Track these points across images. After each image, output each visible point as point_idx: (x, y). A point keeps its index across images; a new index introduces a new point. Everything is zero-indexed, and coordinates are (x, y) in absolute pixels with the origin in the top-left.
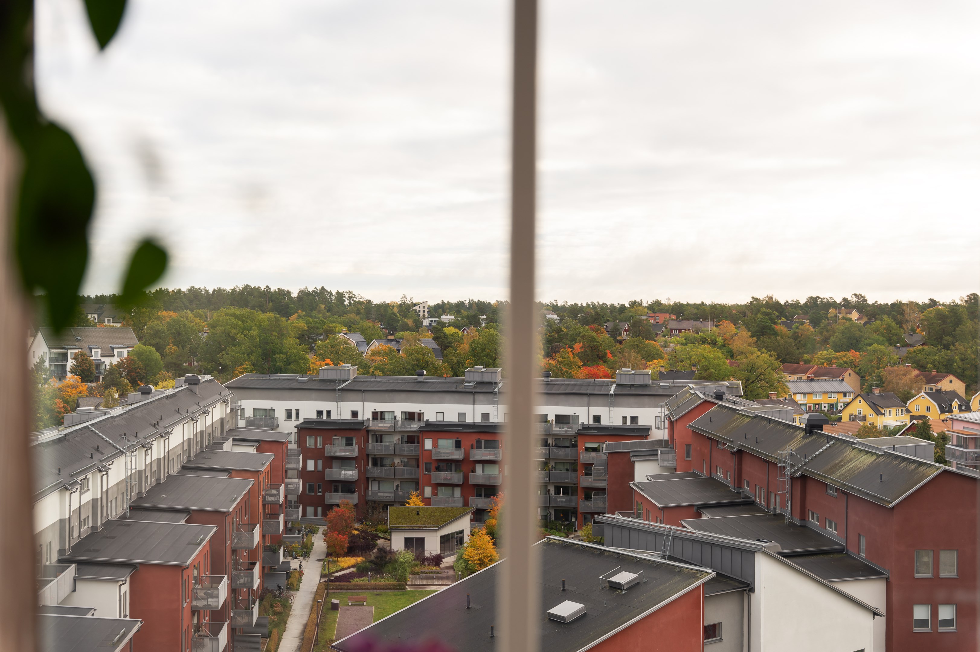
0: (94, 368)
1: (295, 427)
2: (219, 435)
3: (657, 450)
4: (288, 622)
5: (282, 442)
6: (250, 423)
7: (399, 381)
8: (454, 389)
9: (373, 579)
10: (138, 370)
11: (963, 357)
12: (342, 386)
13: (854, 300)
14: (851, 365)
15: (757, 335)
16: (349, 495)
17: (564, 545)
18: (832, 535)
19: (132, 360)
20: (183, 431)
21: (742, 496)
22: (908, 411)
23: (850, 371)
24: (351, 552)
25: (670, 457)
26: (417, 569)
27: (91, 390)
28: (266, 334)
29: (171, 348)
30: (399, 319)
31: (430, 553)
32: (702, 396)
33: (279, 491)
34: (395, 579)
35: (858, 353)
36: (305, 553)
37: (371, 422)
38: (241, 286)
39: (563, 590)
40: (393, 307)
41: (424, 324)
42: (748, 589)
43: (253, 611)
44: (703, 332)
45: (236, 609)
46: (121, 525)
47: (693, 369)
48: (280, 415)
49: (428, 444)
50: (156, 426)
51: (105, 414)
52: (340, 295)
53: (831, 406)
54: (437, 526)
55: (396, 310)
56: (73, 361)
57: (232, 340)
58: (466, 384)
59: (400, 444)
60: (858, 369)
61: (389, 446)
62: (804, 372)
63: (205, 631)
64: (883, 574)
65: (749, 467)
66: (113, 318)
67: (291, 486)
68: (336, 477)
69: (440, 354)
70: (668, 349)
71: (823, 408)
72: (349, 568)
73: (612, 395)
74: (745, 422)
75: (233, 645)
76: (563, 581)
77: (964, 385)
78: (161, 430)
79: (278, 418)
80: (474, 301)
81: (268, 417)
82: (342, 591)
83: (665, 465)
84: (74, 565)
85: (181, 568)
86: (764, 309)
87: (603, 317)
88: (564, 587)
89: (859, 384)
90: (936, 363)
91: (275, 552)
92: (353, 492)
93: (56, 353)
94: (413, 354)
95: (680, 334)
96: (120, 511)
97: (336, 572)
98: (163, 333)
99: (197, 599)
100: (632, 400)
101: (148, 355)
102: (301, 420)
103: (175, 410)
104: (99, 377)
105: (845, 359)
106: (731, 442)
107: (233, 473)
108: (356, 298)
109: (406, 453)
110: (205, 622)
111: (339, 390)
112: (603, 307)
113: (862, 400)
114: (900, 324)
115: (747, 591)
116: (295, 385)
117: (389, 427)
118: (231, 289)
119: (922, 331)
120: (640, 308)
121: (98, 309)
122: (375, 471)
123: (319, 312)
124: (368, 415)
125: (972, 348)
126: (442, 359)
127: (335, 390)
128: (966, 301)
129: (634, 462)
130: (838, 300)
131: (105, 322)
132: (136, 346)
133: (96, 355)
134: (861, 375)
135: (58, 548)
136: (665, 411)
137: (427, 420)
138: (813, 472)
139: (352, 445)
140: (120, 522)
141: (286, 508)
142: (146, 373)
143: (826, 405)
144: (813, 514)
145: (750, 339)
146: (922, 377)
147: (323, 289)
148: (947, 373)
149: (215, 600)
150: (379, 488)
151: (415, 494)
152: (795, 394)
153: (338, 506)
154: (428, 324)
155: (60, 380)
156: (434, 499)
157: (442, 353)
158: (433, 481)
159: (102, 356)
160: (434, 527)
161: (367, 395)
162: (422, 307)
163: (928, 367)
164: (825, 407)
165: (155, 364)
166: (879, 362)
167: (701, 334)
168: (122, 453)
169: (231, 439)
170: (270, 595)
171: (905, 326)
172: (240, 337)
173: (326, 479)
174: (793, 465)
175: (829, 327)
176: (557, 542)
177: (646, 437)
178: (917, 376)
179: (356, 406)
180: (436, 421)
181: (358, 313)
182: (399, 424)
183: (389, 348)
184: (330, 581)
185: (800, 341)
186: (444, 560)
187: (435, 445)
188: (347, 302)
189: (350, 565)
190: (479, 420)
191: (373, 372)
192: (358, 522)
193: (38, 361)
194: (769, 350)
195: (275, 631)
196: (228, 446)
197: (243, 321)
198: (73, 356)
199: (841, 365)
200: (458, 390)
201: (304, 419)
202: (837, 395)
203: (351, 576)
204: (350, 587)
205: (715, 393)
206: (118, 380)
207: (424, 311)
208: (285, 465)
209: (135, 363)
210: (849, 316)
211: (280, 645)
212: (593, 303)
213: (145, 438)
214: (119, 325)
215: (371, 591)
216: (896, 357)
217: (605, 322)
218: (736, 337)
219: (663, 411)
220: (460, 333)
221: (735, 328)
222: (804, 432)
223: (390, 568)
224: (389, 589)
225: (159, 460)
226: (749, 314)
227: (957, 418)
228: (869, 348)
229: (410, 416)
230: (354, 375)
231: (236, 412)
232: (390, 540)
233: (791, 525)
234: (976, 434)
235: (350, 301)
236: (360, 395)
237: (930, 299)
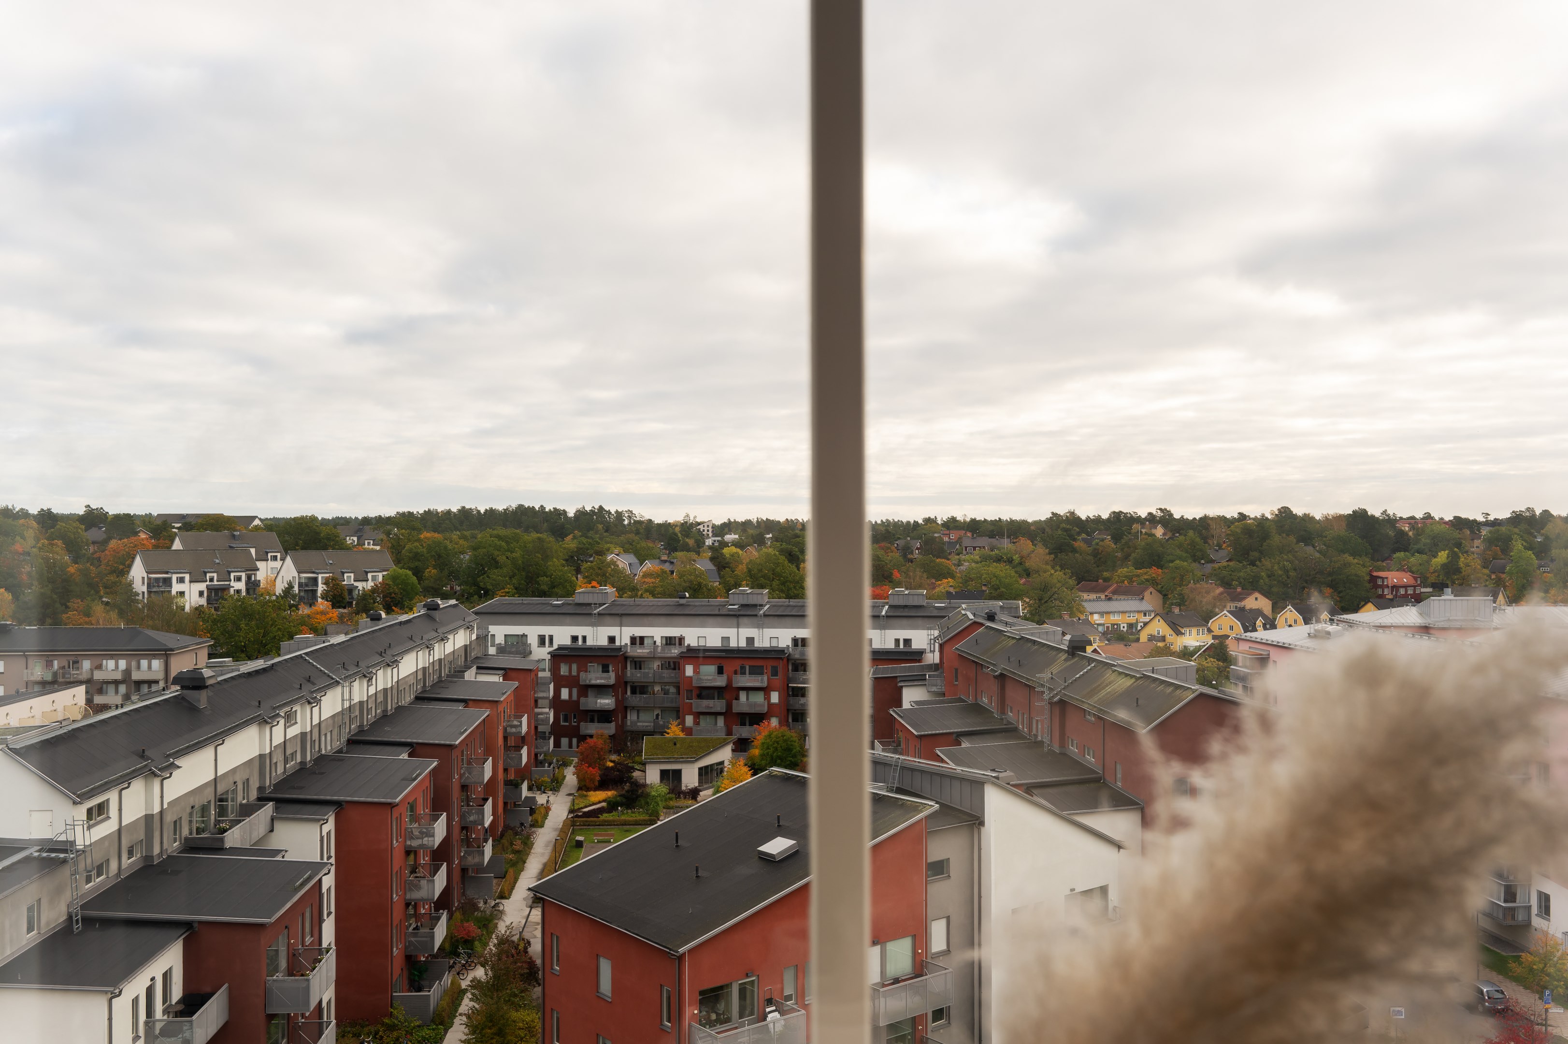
0: (346, 594)
1: (548, 653)
2: (463, 663)
3: (926, 675)
4: (527, 861)
5: (530, 670)
6: (501, 650)
7: (659, 604)
8: (717, 612)
9: (623, 814)
10: (393, 595)
11: (1269, 573)
12: (598, 610)
13: (1159, 514)
14: (1153, 583)
15: (1055, 552)
16: (606, 725)
17: (786, 777)
18: (1090, 763)
19: (387, 584)
20: (417, 659)
21: (1005, 722)
22: (1210, 631)
23: (1151, 589)
24: (602, 786)
25: (939, 681)
26: (672, 803)
27: (341, 617)
28: (529, 556)
29: (430, 572)
30: (680, 538)
31: (686, 786)
32: (971, 617)
33: (521, 722)
34: (648, 813)
35: (1160, 570)
36: (554, 788)
37: (629, 647)
38: (514, 505)
39: (778, 826)
40: (676, 526)
41: (707, 544)
42: (977, 822)
43: (484, 850)
44: (998, 549)
45: (467, 847)
46: (334, 760)
47: (984, 588)
48: (533, 641)
49: (689, 671)
50: (383, 654)
51: (324, 642)
52: (619, 514)
53: (1131, 626)
54: (694, 757)
55: (677, 529)
56: (324, 586)
57: (495, 564)
58: (730, 607)
59: (660, 670)
60: (1160, 586)
61: (648, 673)
62: (1103, 590)
63: (421, 872)
64: (1138, 804)
65: (1012, 692)
66: (374, 540)
67: (541, 716)
68: (591, 707)
69: (717, 576)
70: (962, 567)
71: (1122, 629)
72: (600, 802)
73: (884, 616)
74: (1010, 644)
75: (464, 886)
76: (778, 816)
77: (1271, 602)
78: (388, 659)
79: (530, 644)
80: (762, 520)
81: (520, 644)
82: (589, 827)
83: (933, 690)
84: (271, 803)
85: (392, 806)
86: (1063, 525)
87: (894, 535)
88: (779, 822)
89: (1161, 602)
90: (1242, 580)
91: (517, 785)
92: (610, 722)
93: (305, 578)
94: (684, 576)
95: (974, 552)
96: (337, 745)
97: (586, 807)
98: (422, 555)
99: (411, 838)
100: (904, 622)
101: (404, 580)
102: (555, 646)
103: (408, 637)
104: (352, 602)
105: (1146, 577)
106: (994, 665)
107: (470, 703)
108: (636, 517)
109: (666, 680)
110: (424, 862)
111: (595, 614)
112: (897, 525)
113: (1161, 620)
114: (1205, 540)
115: (977, 825)
116: (548, 609)
117: (648, 653)
118: (504, 509)
119: (1228, 546)
120: (934, 525)
121: (358, 531)
122: (634, 700)
123: (596, 533)
124: (626, 640)
125: (1279, 563)
126: (719, 580)
127: (590, 614)
128: (1276, 515)
129: (902, 687)
130: (1144, 515)
131: (365, 545)
132: (391, 569)
133: (349, 579)
134: (1163, 593)
135: (257, 785)
136: (936, 633)
137: (689, 645)
138: (1071, 696)
139: (608, 672)
140: (333, 757)
141: (536, 739)
142: (402, 598)
143: (1125, 625)
144: (1072, 740)
145: (1048, 557)
146: (1226, 595)
147: (601, 508)
148: (1253, 590)
149: (430, 839)
150: (638, 718)
151: (675, 723)
152: (1092, 614)
153: (591, 736)
154: (711, 544)
155: (311, 606)
156: (695, 729)
157: (719, 574)
158: (694, 710)
159: (355, 581)
160: (691, 758)
161: (625, 619)
162: (706, 526)
163: (1233, 584)
164: (1124, 628)
165: (412, 588)
166: (1182, 579)
167: (996, 552)
168: (338, 683)
169: (475, 667)
170: (510, 832)
171: (1210, 542)
172: (502, 559)
173: (581, 708)
174: (1052, 689)
175: (1130, 543)
176: (780, 774)
177: (920, 661)
178: (1221, 594)
179: (614, 631)
180: (698, 646)
181: (637, 533)
182: (659, 649)
183: (661, 569)
184: (577, 816)
185: (1100, 559)
186: (701, 793)
187: (696, 671)
188: (626, 522)
189: (601, 800)
190: (743, 644)
191: (642, 595)
192: (615, 753)
193: (287, 586)
194: (1063, 567)
195: (511, 870)
196: (470, 675)
197: (507, 543)
198: (324, 581)
199: (1142, 583)
200: (721, 612)
201: (558, 645)
202: (1136, 615)
203: (601, 811)
204: (597, 823)
205: (986, 613)
206: (371, 606)
207: (708, 531)
208: (534, 693)
209: (390, 587)
210: (1154, 531)
211: (516, 886)
212: (887, 520)
213: (368, 667)
214: (378, 548)
215: (621, 827)
216: (1199, 574)
217: (896, 541)
218: (1032, 555)
219: (932, 633)
220: (740, 552)
221: (1033, 545)
222: (1067, 654)
223: (643, 802)
224: (640, 825)
225: (385, 690)
226: (1047, 530)
227: (1243, 637)
228: (1171, 565)
229: (669, 641)
230: (611, 599)
231: (483, 639)
232: (645, 772)
233: (1051, 752)
234: (1261, 655)
235: (630, 521)
236: (617, 619)
237: (1239, 513)
